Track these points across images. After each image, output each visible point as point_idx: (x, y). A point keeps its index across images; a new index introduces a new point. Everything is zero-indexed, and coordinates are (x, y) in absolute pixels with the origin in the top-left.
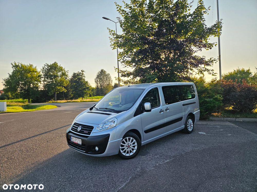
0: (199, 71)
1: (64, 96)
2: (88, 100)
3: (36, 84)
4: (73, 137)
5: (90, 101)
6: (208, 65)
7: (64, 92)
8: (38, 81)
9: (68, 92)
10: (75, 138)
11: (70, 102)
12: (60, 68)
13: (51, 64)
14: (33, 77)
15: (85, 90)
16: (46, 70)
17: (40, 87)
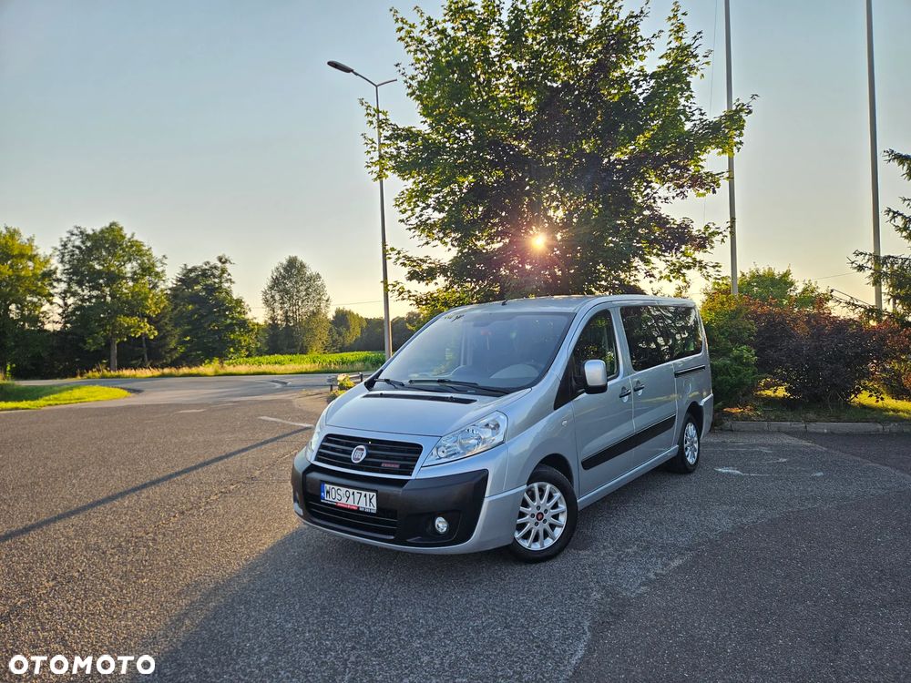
0: (672, 268)
1: (145, 351)
2: (243, 369)
3: (34, 303)
4: (336, 488)
5: (252, 372)
6: (701, 247)
7: (147, 339)
8: (39, 294)
9: (162, 338)
10: (344, 490)
11: (171, 376)
12: (132, 246)
13: (98, 229)
14: (19, 278)
15: (233, 332)
16: (77, 252)
17: (51, 319)
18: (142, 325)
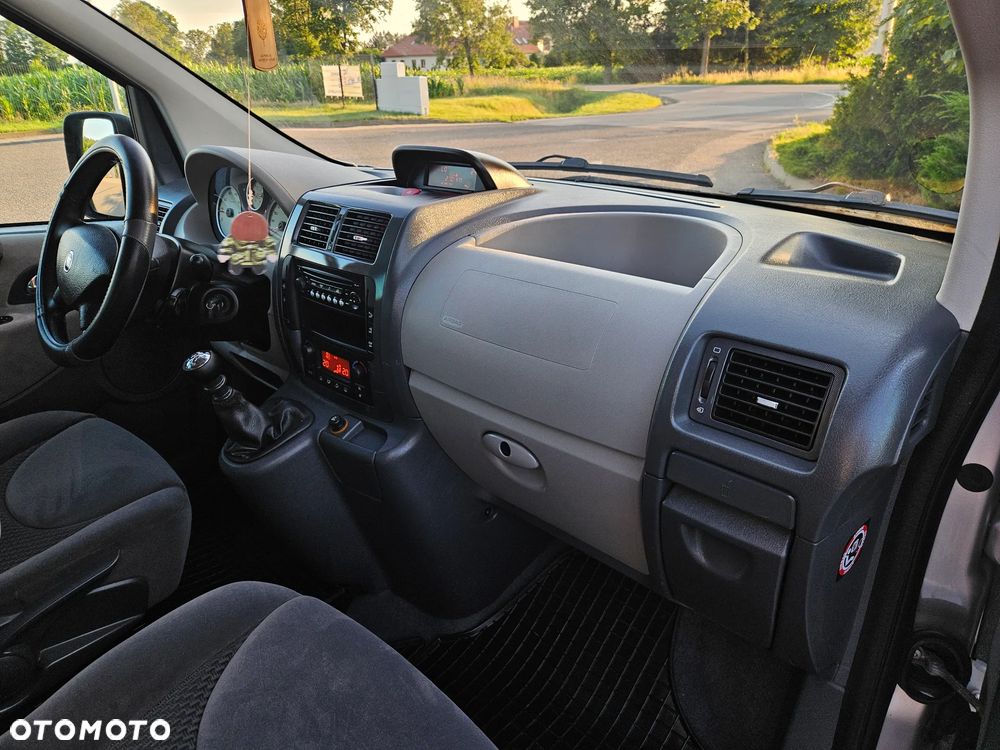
7: (747, 31)
18: (741, 12)
